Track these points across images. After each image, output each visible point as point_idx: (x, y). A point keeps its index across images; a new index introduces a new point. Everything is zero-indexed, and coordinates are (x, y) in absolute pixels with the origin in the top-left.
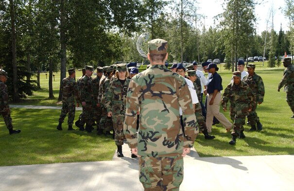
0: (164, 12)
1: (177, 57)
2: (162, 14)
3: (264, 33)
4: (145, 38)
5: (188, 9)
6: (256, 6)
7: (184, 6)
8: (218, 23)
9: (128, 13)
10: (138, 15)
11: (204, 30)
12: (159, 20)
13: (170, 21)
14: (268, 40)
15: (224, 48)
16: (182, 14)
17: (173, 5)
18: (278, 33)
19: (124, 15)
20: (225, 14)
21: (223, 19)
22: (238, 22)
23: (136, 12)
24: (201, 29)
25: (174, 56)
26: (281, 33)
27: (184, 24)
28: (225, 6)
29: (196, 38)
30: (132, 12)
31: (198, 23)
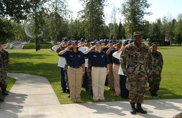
0: (44, 7)
1: (53, 38)
2: (42, 8)
3: (110, 24)
4: (30, 24)
5: (60, 6)
7: (57, 4)
8: (80, 16)
9: (17, 6)
10: (24, 8)
11: (72, 20)
12: (40, 12)
13: (49, 13)
14: (112, 29)
15: (84, 33)
16: (56, 9)
17: (50, 3)
18: (118, 25)
19: (14, 8)
20: (84, 11)
21: (84, 14)
22: (93, 17)
23: (22, 6)
24: (70, 19)
25: (51, 38)
26: (120, 24)
27: (58, 16)
28: (85, 6)
29: (66, 25)
30: (20, 6)
31: (68, 16)
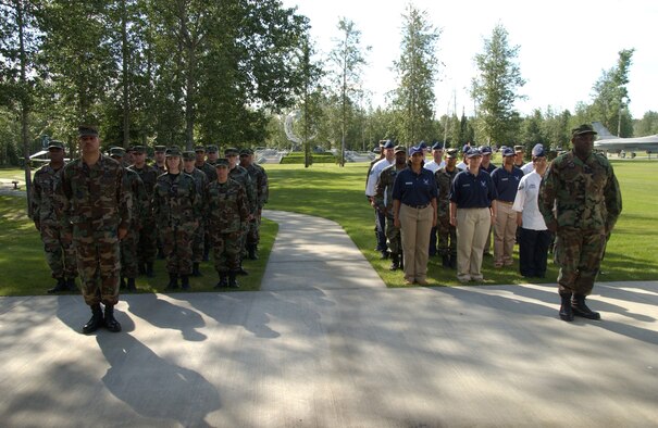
0: (322, 85)
1: (336, 143)
2: (319, 87)
3: (444, 118)
4: (296, 117)
5: (352, 82)
6: (436, 83)
7: (347, 78)
8: (390, 101)
9: (277, 82)
10: (289, 85)
11: (371, 109)
12: (314, 94)
13: (327, 96)
14: (449, 127)
15: (397, 132)
16: (345, 87)
17: (334, 76)
18: (460, 119)
19: (272, 85)
20: (399, 91)
21: (397, 96)
22: (414, 102)
23: (287, 81)
24: (366, 108)
25: (333, 142)
26: (464, 118)
27: (347, 100)
28: (400, 81)
29: (361, 118)
30: (282, 81)
31: (365, 100)
